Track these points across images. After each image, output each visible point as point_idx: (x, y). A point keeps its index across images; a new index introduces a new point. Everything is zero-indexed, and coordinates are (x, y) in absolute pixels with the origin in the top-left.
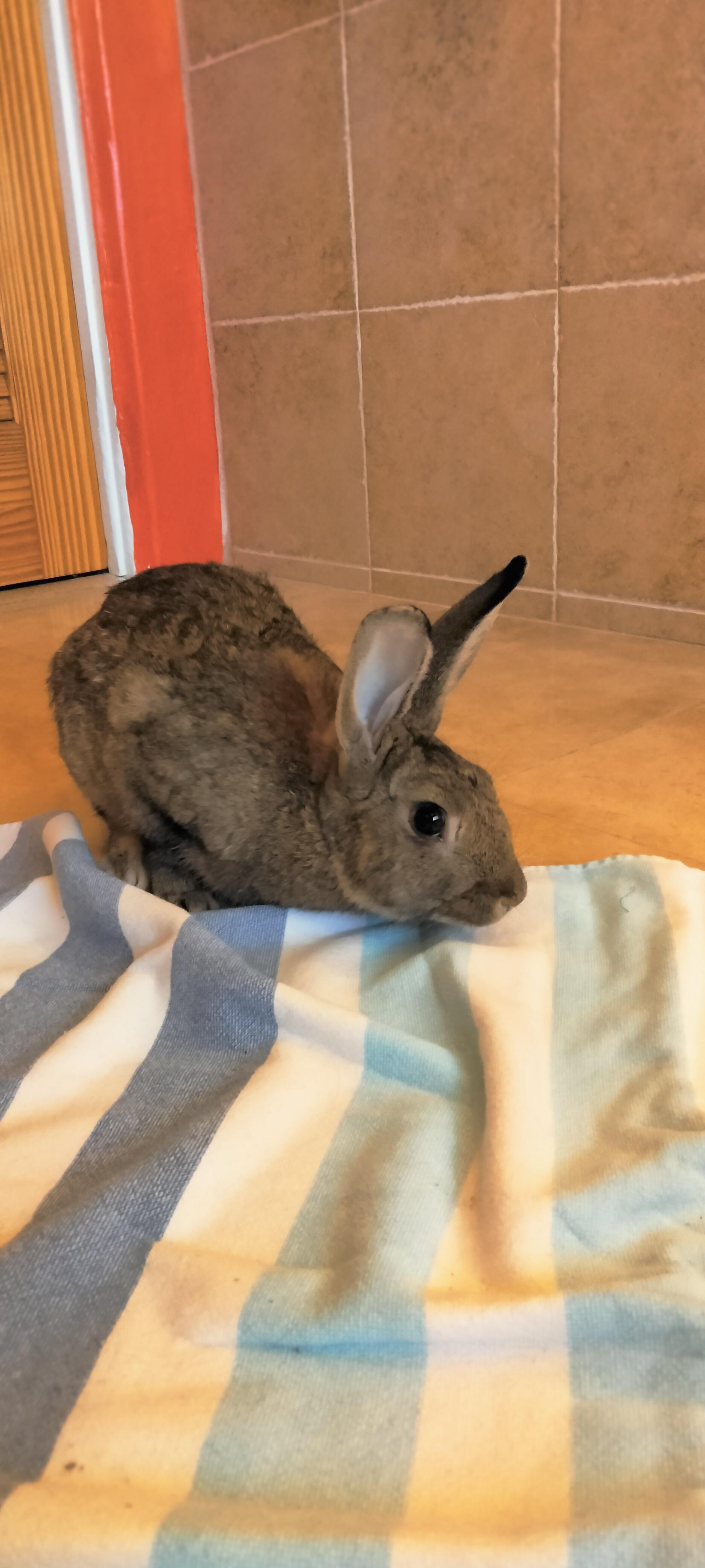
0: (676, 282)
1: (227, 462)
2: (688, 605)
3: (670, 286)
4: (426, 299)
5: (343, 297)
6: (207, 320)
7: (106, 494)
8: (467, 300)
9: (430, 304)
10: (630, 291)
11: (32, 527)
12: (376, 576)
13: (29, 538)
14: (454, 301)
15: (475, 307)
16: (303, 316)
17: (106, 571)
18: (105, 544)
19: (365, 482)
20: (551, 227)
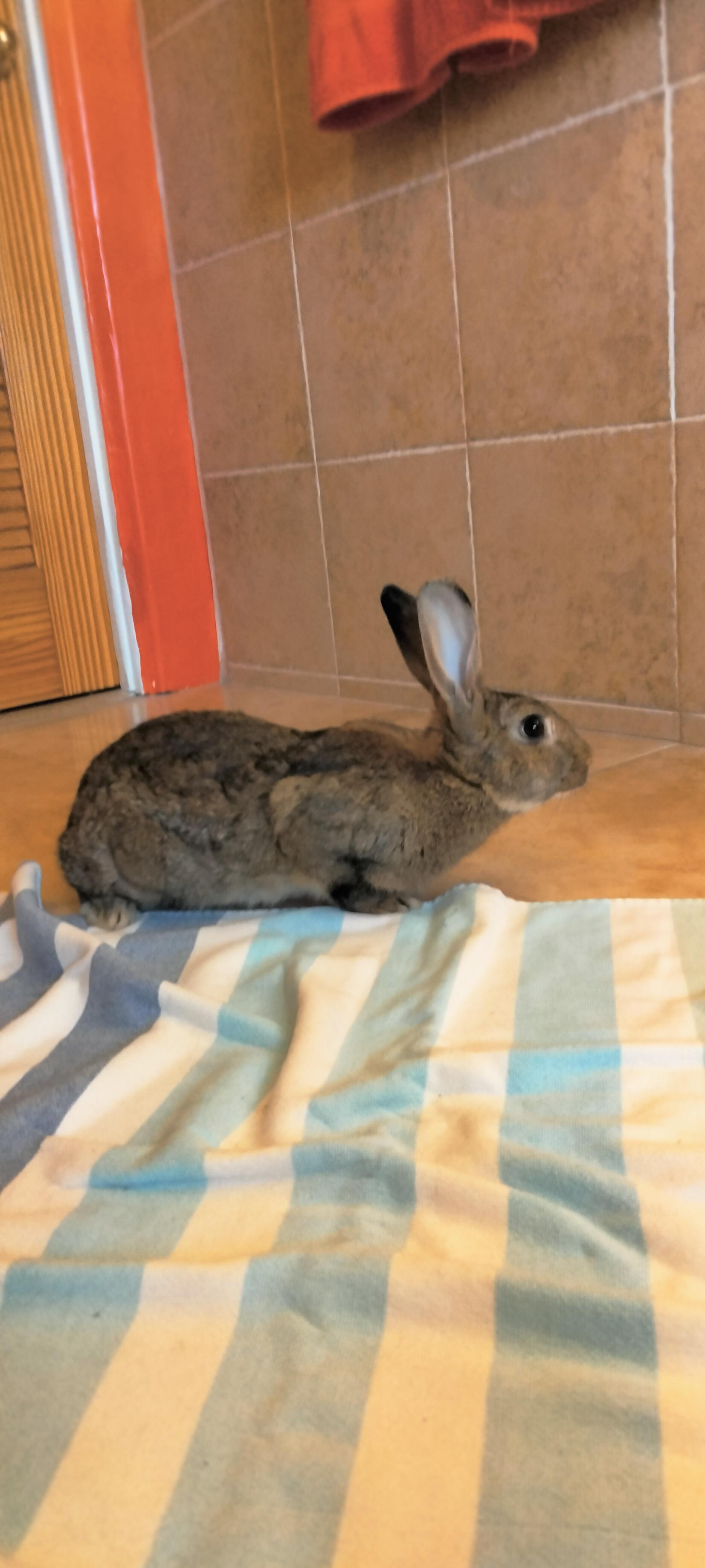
0: (554, 437)
1: (220, 591)
2: (585, 697)
3: (550, 441)
4: (368, 452)
5: (304, 453)
6: (199, 474)
7: (116, 624)
8: (399, 454)
9: (371, 457)
10: (521, 445)
11: (53, 652)
12: (343, 684)
13: (51, 662)
14: (390, 454)
15: (404, 459)
16: (274, 468)
17: (117, 687)
18: (117, 665)
19: (329, 605)
20: (458, 395)
